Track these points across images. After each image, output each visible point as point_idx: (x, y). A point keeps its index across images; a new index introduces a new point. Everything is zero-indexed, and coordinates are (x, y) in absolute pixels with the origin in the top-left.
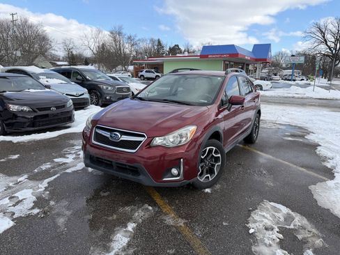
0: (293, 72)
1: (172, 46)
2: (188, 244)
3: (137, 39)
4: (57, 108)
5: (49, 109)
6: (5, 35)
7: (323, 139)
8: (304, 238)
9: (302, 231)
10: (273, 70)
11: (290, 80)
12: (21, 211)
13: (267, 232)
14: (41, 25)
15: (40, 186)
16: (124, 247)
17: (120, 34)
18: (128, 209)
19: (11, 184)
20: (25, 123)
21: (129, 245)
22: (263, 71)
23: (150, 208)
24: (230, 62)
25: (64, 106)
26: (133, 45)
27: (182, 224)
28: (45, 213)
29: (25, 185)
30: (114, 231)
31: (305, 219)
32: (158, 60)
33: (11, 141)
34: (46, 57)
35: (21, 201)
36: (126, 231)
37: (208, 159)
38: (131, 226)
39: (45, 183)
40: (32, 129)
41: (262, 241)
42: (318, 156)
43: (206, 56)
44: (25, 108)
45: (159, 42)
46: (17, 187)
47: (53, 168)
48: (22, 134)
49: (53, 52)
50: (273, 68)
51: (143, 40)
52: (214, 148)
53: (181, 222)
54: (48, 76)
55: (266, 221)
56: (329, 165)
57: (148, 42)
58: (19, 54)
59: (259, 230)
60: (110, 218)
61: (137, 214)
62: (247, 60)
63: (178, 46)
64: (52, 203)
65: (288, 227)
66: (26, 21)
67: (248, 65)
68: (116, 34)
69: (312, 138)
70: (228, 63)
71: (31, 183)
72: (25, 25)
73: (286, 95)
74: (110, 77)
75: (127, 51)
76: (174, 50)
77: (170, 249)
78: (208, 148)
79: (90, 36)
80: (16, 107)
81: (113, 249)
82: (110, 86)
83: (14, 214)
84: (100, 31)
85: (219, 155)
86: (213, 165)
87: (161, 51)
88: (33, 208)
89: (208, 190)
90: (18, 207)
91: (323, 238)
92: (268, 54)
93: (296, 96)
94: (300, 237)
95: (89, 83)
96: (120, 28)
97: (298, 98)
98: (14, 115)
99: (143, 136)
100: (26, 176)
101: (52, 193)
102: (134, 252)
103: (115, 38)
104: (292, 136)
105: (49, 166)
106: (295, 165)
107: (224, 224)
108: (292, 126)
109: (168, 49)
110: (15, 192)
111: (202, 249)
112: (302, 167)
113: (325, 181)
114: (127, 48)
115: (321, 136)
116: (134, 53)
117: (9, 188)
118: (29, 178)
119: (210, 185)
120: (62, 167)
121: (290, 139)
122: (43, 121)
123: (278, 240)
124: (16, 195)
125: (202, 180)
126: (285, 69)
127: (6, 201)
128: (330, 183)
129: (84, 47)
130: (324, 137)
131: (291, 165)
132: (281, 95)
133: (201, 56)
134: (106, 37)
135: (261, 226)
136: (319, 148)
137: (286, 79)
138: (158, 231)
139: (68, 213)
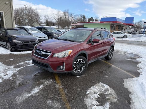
0: (144, 30)
1: (90, 18)
2: (60, 95)
3: (74, 15)
4: (32, 42)
5: (28, 42)
6: (22, 14)
7: (144, 60)
8: (109, 98)
9: (110, 96)
10: (136, 29)
11: (143, 34)
12: (6, 78)
13: (94, 94)
14: (36, 9)
15: (16, 70)
16: (35, 93)
17: (67, 13)
18: (44, 80)
19: (7, 69)
20: (19, 47)
21: (38, 93)
22: (132, 29)
23: (52, 81)
24: (114, 25)
25: (34, 41)
26: (73, 17)
27: (61, 88)
28: (14, 79)
29: (11, 69)
30: (35, 87)
31: (114, 91)
32: (82, 24)
33: (13, 54)
34: (38, 22)
35: (8, 74)
36: (39, 88)
37: (79, 64)
38: (42, 86)
39: (18, 69)
40: (21, 49)
41: (90, 97)
42: (137, 67)
43: (103, 22)
44: (19, 42)
45: (84, 16)
46: (9, 70)
47: (24, 64)
48: (18, 51)
49: (41, 20)
50: (137, 28)
51: (77, 15)
52: (82, 60)
53: (61, 87)
54: (33, 30)
55: (95, 90)
56: (139, 71)
57: (79, 16)
58: (27, 21)
59: (91, 93)
60: (36, 83)
61: (46, 82)
62: (122, 24)
63: (92, 18)
64: (18, 76)
65: (104, 93)
66: (31, 8)
67: (123, 26)
68: (66, 13)
69: (139, 60)
70: (113, 25)
71: (14, 69)
72: (30, 10)
73: (138, 40)
74: (58, 31)
75: (70, 20)
76: (91, 19)
77: (52, 95)
78: (79, 60)
79: (55, 14)
80: (16, 41)
81: (31, 93)
82: (57, 34)
83: (3, 78)
84: (59, 12)
85: (85, 63)
86: (82, 67)
87: (85, 20)
88: (11, 77)
89: (78, 77)
90: (6, 76)
91: (117, 99)
92: (132, 21)
93: (144, 41)
94: (107, 97)
95: (49, 33)
96: (68, 10)
97: (144, 42)
98: (15, 44)
99: (50, 53)
100: (13, 66)
101: (19, 73)
102: (38, 95)
103: (65, 14)
104: (130, 58)
105: (23, 63)
106: (123, 70)
107: (78, 89)
108: (133, 54)
109: (88, 19)
110: (7, 71)
111: (64, 97)
112: (126, 71)
113: (133, 77)
114: (70, 19)
115: (143, 59)
116: (73, 21)
117: (6, 70)
118: (14, 67)
119: (80, 75)
120: (27, 64)
121: (128, 59)
122: (25, 47)
123: (97, 97)
124: (7, 72)
125: (76, 72)
126: (142, 29)
127: (3, 74)
128: (135, 79)
129: (53, 18)
130: (145, 59)
131: (121, 70)
132: (136, 40)
133: (100, 22)
134: (61, 14)
135: (92, 91)
136: (140, 64)
137: (142, 34)
138: (51, 89)
139: (22, 80)
